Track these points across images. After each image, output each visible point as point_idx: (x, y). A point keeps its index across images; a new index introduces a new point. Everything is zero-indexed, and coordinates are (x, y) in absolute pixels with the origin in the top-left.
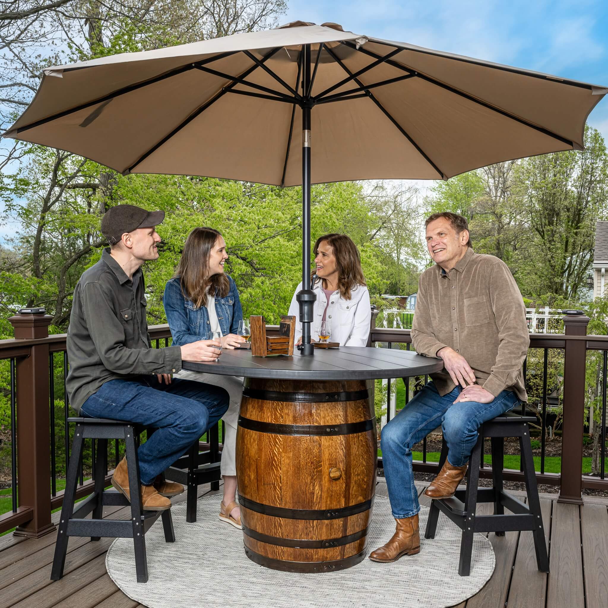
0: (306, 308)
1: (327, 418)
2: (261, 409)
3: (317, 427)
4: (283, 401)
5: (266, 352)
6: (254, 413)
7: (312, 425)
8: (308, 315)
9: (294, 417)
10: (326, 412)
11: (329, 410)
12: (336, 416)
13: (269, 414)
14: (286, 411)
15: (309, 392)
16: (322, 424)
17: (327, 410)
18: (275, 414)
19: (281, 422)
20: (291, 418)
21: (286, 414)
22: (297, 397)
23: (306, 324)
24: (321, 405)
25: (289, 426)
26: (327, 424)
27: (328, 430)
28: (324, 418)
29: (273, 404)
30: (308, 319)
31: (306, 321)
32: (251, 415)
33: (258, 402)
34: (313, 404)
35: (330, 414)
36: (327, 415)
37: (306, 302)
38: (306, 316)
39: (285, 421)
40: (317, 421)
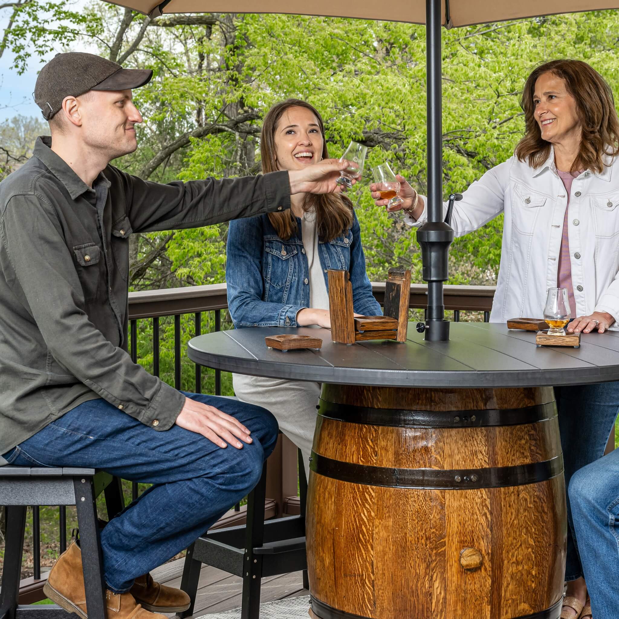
0: (434, 255)
1: (457, 457)
2: (342, 440)
3: (437, 473)
4: (378, 425)
5: (353, 335)
6: (331, 445)
7: (427, 469)
8: (437, 267)
9: (397, 454)
10: (453, 446)
11: (461, 442)
12: (474, 454)
13: (354, 448)
14: (383, 443)
15: (423, 408)
16: (447, 468)
17: (456, 442)
18: (364, 448)
19: (374, 462)
20: (391, 456)
21: (382, 448)
22: (402, 417)
23: (434, 284)
24: (446, 433)
25: (387, 469)
26: (456, 467)
27: (458, 478)
28: (451, 456)
29: (361, 430)
30: (437, 275)
31: (433, 279)
32: (326, 450)
33: (337, 427)
34: (431, 431)
35: (462, 450)
36: (456, 451)
37: (432, 244)
38: (433, 271)
39: (381, 462)
40: (437, 463)
